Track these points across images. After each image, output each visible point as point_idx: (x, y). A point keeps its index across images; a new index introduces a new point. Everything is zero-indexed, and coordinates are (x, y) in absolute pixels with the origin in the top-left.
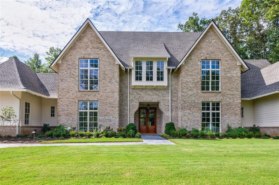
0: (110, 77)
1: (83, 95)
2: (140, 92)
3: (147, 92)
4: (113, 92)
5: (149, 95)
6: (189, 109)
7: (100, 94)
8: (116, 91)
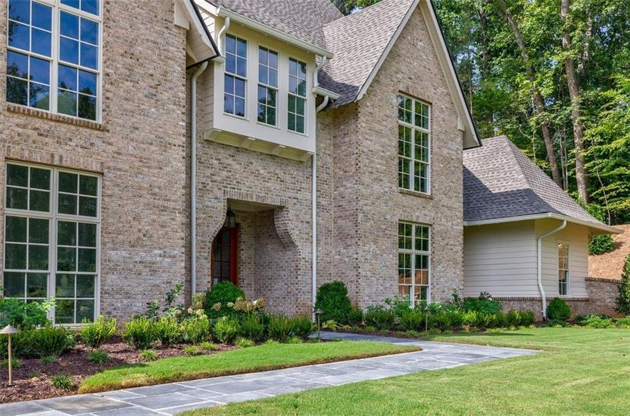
0: (152, 75)
1: (30, 132)
2: (230, 161)
3: (251, 163)
4: (166, 146)
5: (257, 175)
6: (375, 242)
7: (111, 144)
8: (177, 142)
